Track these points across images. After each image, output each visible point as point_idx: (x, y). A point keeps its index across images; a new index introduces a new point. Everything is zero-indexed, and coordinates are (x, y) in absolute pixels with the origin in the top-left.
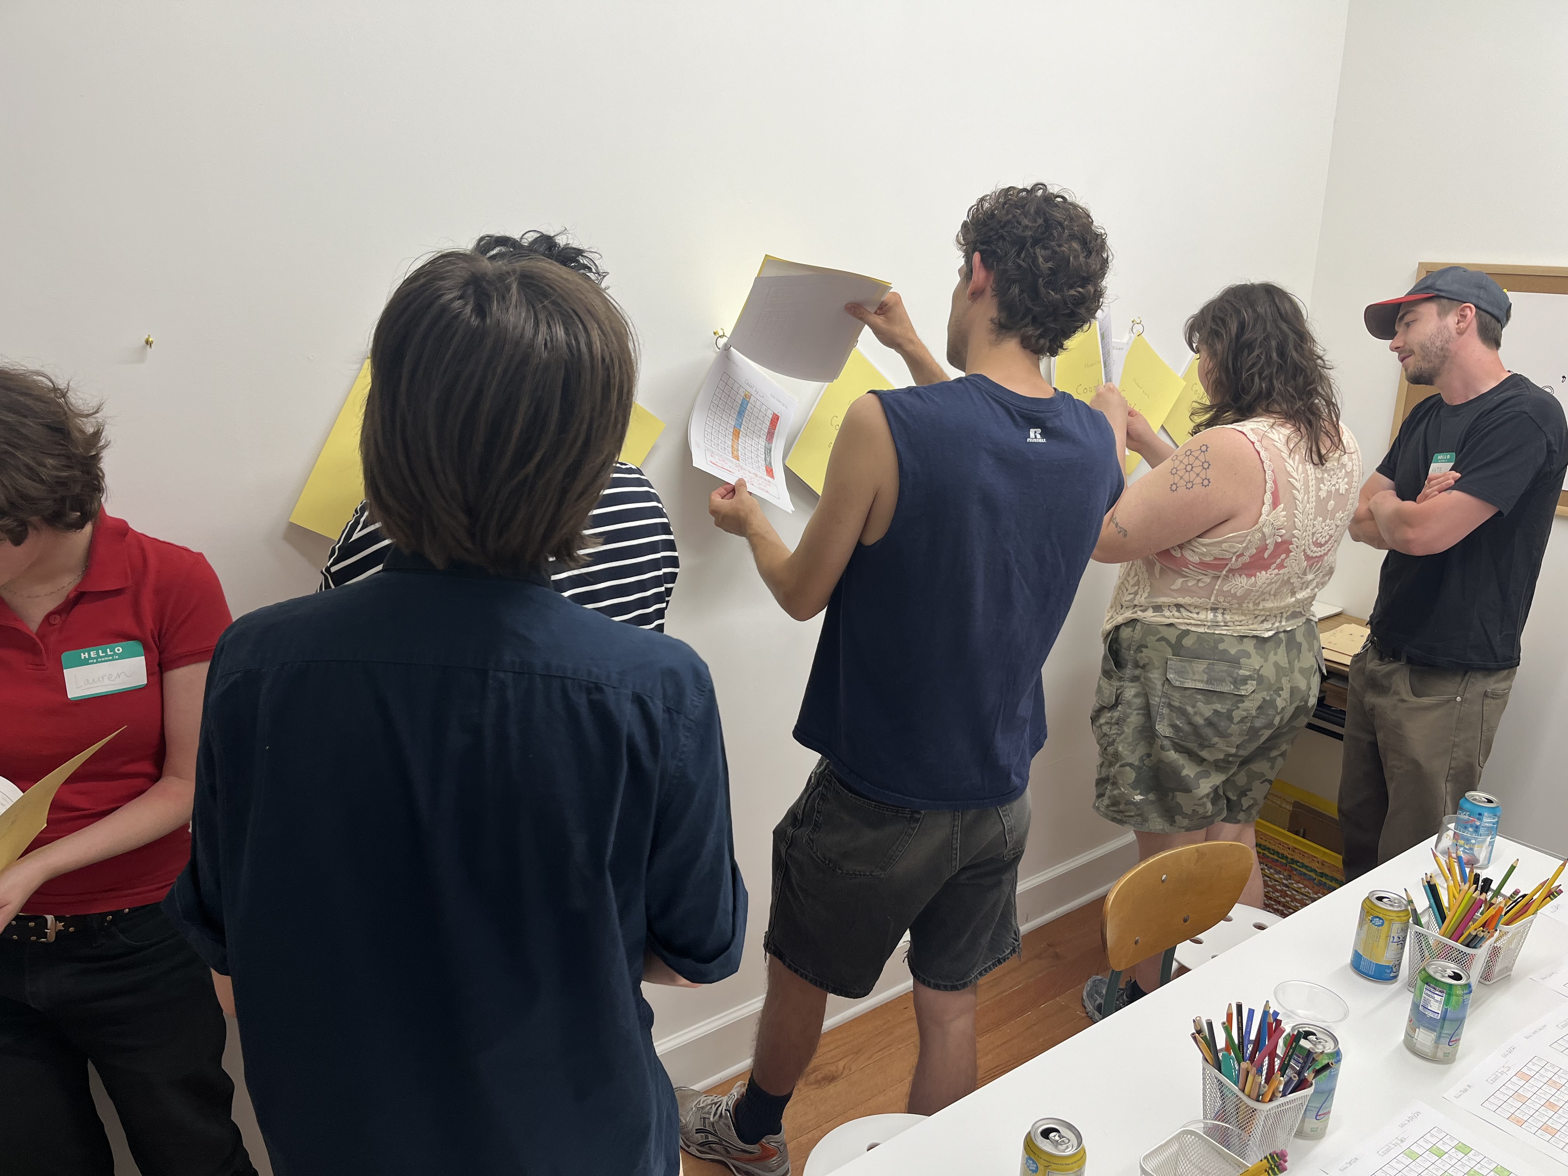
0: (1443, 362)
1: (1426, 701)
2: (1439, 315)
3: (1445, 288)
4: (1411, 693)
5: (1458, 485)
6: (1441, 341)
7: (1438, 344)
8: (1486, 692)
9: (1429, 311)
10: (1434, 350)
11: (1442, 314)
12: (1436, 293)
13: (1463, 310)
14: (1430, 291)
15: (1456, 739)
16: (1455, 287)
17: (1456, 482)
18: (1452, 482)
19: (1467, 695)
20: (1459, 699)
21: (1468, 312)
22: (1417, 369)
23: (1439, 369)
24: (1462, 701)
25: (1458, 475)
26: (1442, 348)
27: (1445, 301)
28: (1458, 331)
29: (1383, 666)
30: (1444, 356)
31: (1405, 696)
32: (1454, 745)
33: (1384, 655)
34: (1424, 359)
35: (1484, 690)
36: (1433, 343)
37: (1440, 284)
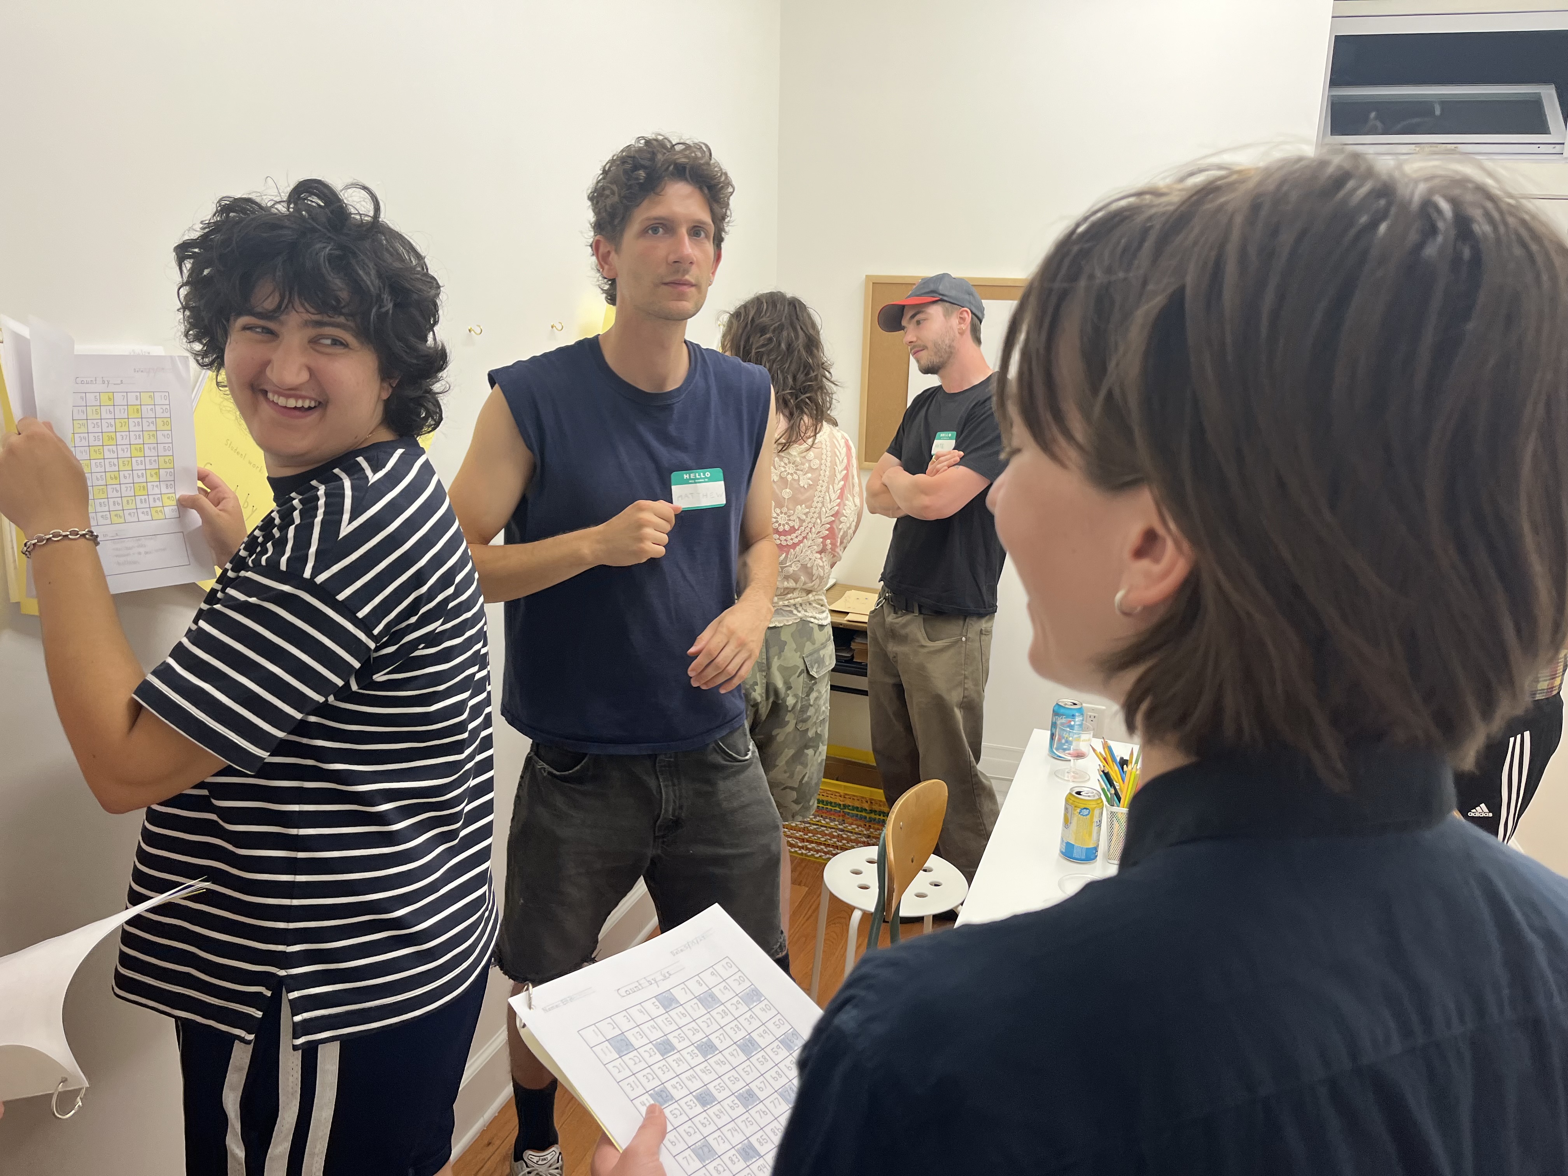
0: (949, 357)
1: (939, 644)
2: (945, 316)
3: (946, 293)
4: (927, 640)
5: (962, 462)
6: (949, 340)
7: (947, 342)
8: (981, 630)
9: (936, 312)
10: (944, 347)
11: (947, 314)
12: (941, 297)
13: (961, 313)
14: (935, 295)
15: (966, 673)
16: (953, 293)
17: (961, 459)
18: (958, 459)
19: (969, 635)
20: (964, 639)
21: (965, 315)
22: (931, 362)
23: (946, 362)
24: (966, 640)
25: (962, 453)
26: (950, 346)
27: (947, 304)
28: (960, 331)
29: (900, 619)
30: (951, 353)
31: (924, 643)
32: (966, 677)
33: (897, 609)
34: (936, 354)
35: (980, 629)
36: (943, 341)
37: (941, 289)
